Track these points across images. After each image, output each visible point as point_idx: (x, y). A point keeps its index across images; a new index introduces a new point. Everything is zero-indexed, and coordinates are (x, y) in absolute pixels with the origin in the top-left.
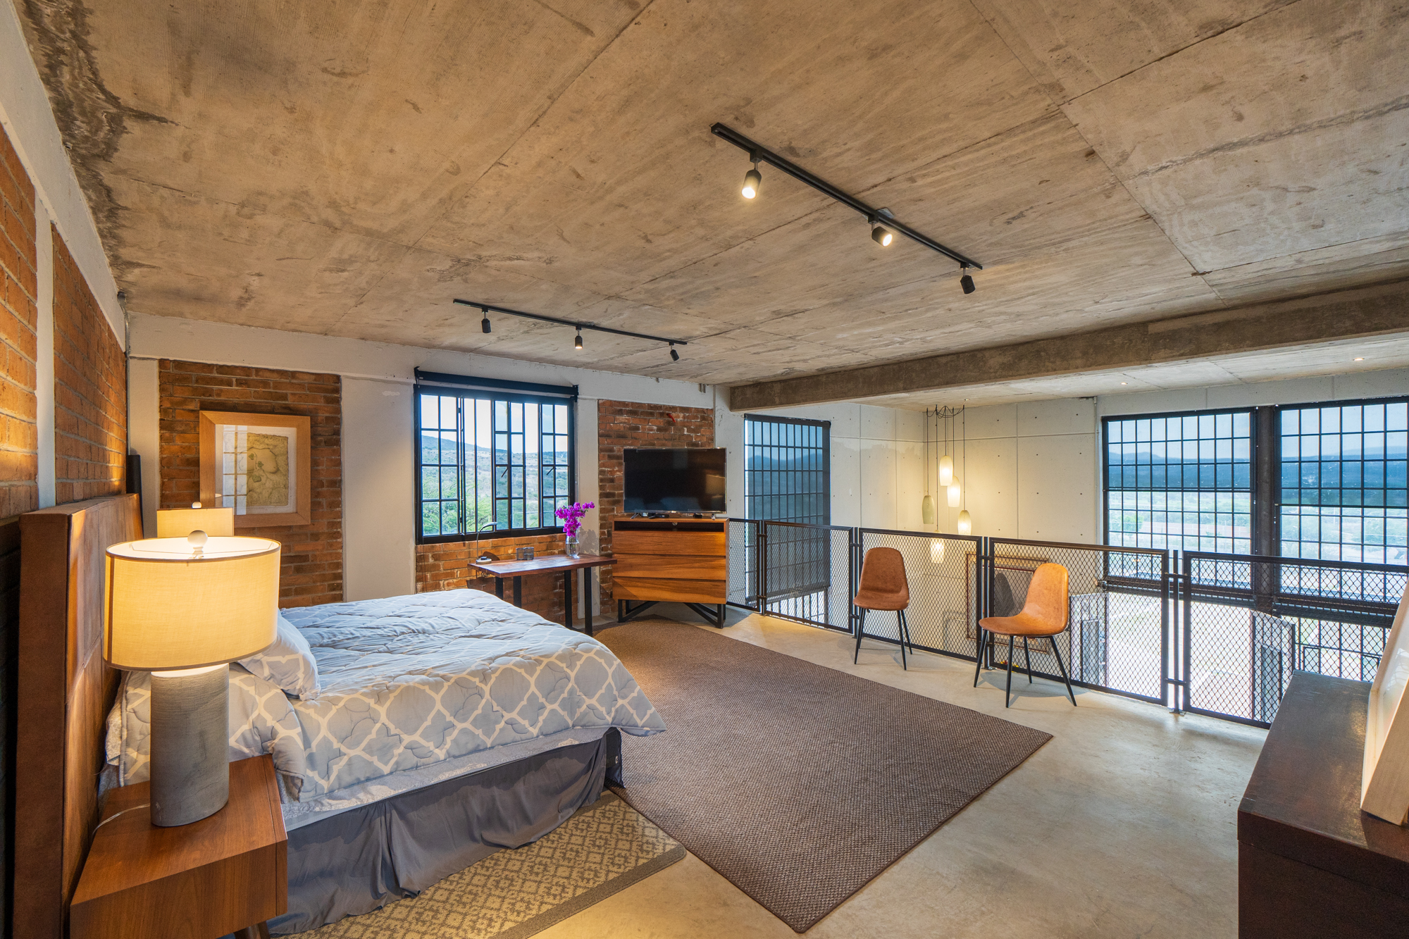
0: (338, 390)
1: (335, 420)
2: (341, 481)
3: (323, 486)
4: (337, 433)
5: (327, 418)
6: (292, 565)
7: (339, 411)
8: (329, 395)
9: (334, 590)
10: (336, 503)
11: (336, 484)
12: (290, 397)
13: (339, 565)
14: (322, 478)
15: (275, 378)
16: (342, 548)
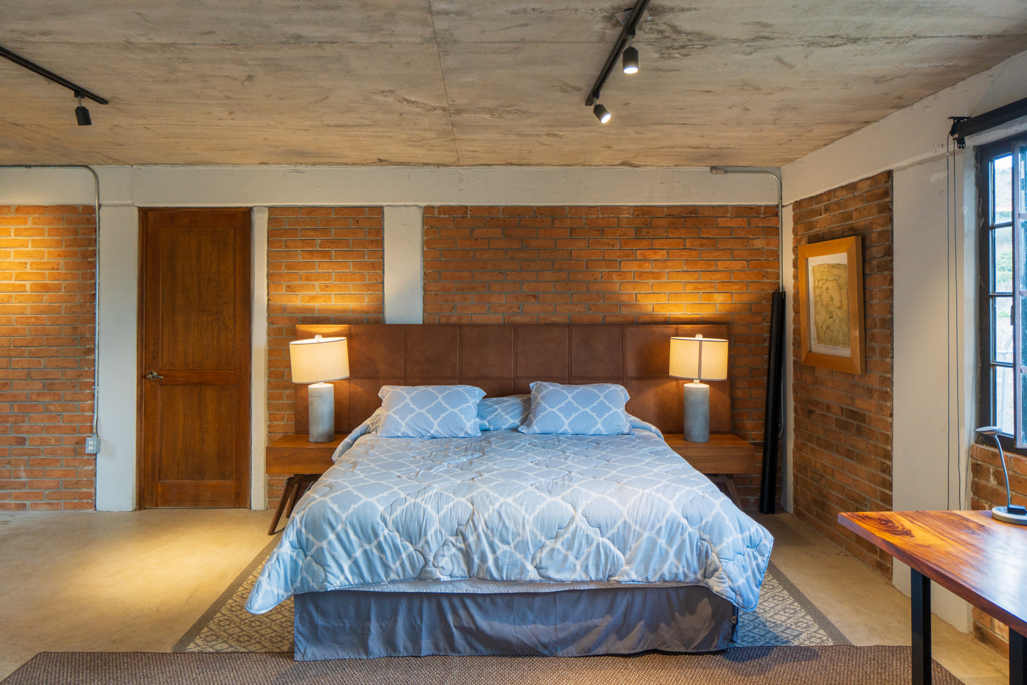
0: (888, 192)
1: (888, 235)
2: (891, 320)
3: (875, 327)
4: (889, 252)
5: (880, 233)
6: (855, 422)
7: (891, 220)
8: (881, 201)
9: (884, 471)
10: (888, 353)
11: (888, 324)
12: (855, 215)
13: (889, 440)
14: (875, 315)
15: (842, 194)
16: (891, 415)
